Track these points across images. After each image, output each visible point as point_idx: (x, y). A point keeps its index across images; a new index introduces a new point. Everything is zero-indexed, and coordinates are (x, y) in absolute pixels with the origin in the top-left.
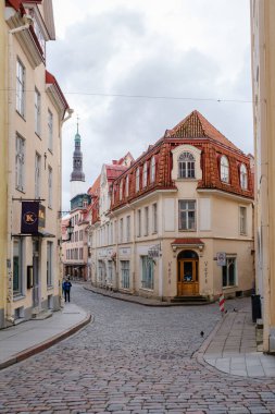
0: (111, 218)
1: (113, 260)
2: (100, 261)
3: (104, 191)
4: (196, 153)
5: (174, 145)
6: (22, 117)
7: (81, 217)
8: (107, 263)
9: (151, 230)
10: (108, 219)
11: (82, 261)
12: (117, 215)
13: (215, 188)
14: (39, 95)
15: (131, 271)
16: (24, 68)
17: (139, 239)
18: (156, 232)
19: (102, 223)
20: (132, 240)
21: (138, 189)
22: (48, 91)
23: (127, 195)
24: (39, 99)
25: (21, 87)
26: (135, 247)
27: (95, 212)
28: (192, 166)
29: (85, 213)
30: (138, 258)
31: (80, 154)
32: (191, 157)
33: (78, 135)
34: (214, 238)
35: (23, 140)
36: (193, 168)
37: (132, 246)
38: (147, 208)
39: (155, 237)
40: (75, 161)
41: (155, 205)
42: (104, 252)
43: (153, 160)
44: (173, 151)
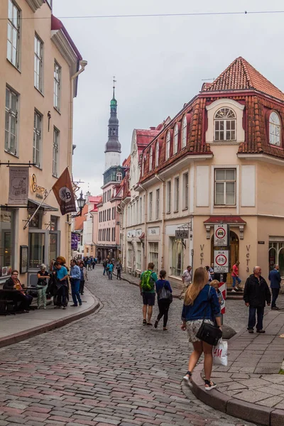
0: (141, 191)
1: (141, 242)
2: (130, 243)
3: (135, 162)
4: (238, 109)
5: (210, 100)
6: (17, 68)
7: (114, 192)
8: (135, 244)
9: (181, 207)
10: (137, 194)
11: (114, 243)
12: (146, 188)
13: (261, 152)
14: (42, 43)
15: (160, 256)
16: (19, 10)
17: (168, 217)
18: (187, 208)
19: (132, 199)
20: (161, 218)
21: (168, 156)
22: (54, 39)
23: (157, 164)
24: (41, 48)
25: (15, 32)
26: (164, 226)
27: (126, 186)
28: (232, 125)
29: (118, 187)
30: (167, 240)
31: (117, 122)
32: (232, 115)
33: (114, 100)
34: (259, 216)
35: (17, 95)
36: (233, 128)
37: (161, 225)
38: (177, 180)
39: (186, 214)
40: (110, 130)
41: (186, 175)
42: (133, 232)
43: (185, 120)
44: (208, 108)
